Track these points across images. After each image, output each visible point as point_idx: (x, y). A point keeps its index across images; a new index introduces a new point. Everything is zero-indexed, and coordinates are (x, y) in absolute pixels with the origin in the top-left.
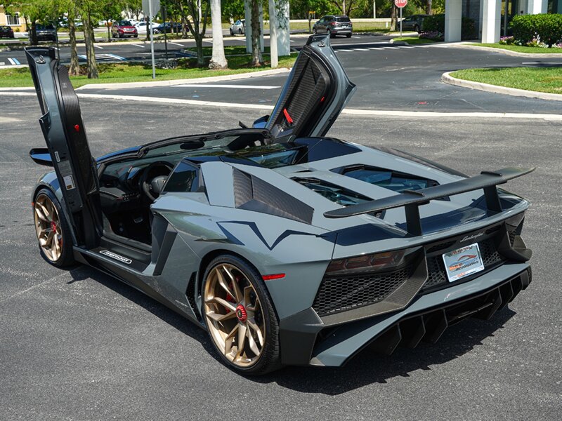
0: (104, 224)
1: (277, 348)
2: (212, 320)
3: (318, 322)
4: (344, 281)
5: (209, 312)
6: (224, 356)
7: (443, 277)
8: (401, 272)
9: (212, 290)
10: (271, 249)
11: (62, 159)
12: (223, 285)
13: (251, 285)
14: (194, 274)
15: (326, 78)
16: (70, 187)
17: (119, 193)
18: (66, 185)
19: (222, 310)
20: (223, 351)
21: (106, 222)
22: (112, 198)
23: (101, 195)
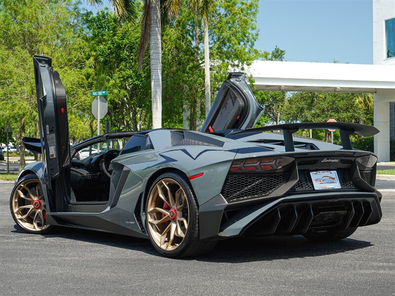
0: (71, 196)
1: (197, 229)
2: (152, 224)
3: (224, 202)
4: (242, 177)
5: (150, 220)
6: (160, 248)
7: (311, 186)
8: (281, 175)
9: (154, 204)
10: (195, 159)
11: (51, 131)
12: (161, 196)
13: (181, 188)
14: (141, 195)
15: (242, 103)
16: (53, 155)
17: (85, 172)
18: (50, 154)
19: (159, 215)
20: (159, 245)
21: (72, 194)
22: (79, 175)
23: (71, 172)
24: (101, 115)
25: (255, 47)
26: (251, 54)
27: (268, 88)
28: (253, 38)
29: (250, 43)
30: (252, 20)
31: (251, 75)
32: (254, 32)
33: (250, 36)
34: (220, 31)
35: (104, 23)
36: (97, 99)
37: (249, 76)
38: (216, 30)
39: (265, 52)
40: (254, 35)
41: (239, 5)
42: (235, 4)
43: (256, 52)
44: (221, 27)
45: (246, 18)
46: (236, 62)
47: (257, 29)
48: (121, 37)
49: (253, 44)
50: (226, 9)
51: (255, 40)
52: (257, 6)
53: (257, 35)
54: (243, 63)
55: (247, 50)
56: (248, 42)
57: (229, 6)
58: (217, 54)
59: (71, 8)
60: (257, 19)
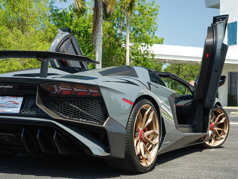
25: (155, 35)
26: (153, 39)
28: (154, 30)
29: (152, 33)
30: (154, 19)
31: (153, 52)
32: (155, 26)
33: (153, 28)
34: (136, 24)
35: (64, 17)
38: (134, 24)
39: (161, 38)
40: (155, 28)
41: (148, 9)
42: (145, 9)
43: (156, 38)
44: (137, 22)
45: (150, 17)
46: (144, 44)
47: (157, 24)
48: (75, 27)
50: (140, 11)
51: (156, 31)
52: (158, 10)
53: (157, 28)
54: (148, 45)
55: (151, 37)
56: (151, 32)
57: (141, 10)
59: (48, 5)
60: (157, 19)
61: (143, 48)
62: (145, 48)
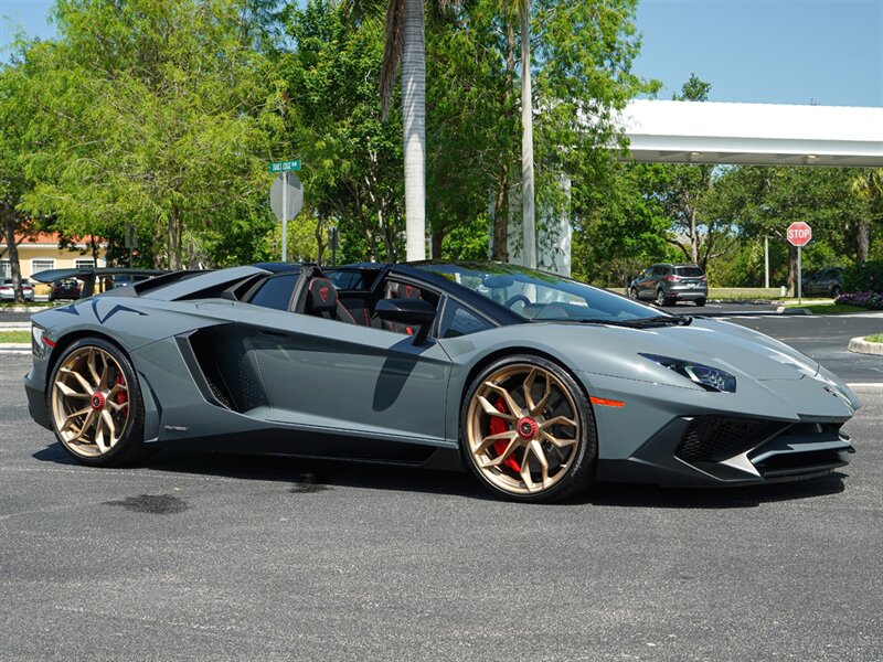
24: (290, 210)
25: (632, 72)
26: (624, 86)
27: (663, 158)
28: (629, 52)
29: (622, 63)
30: (625, 15)
31: (622, 129)
32: (631, 39)
33: (624, 48)
36: (282, 179)
37: (619, 131)
38: (550, 36)
39: (652, 81)
40: (632, 45)
43: (634, 81)
45: (613, 10)
46: (592, 102)
47: (637, 33)
49: (629, 66)
51: (633, 57)
53: (638, 45)
54: (607, 105)
55: (615, 78)
56: (618, 60)
58: (551, 86)
60: (636, 13)
61: (589, 119)
62: (595, 120)
